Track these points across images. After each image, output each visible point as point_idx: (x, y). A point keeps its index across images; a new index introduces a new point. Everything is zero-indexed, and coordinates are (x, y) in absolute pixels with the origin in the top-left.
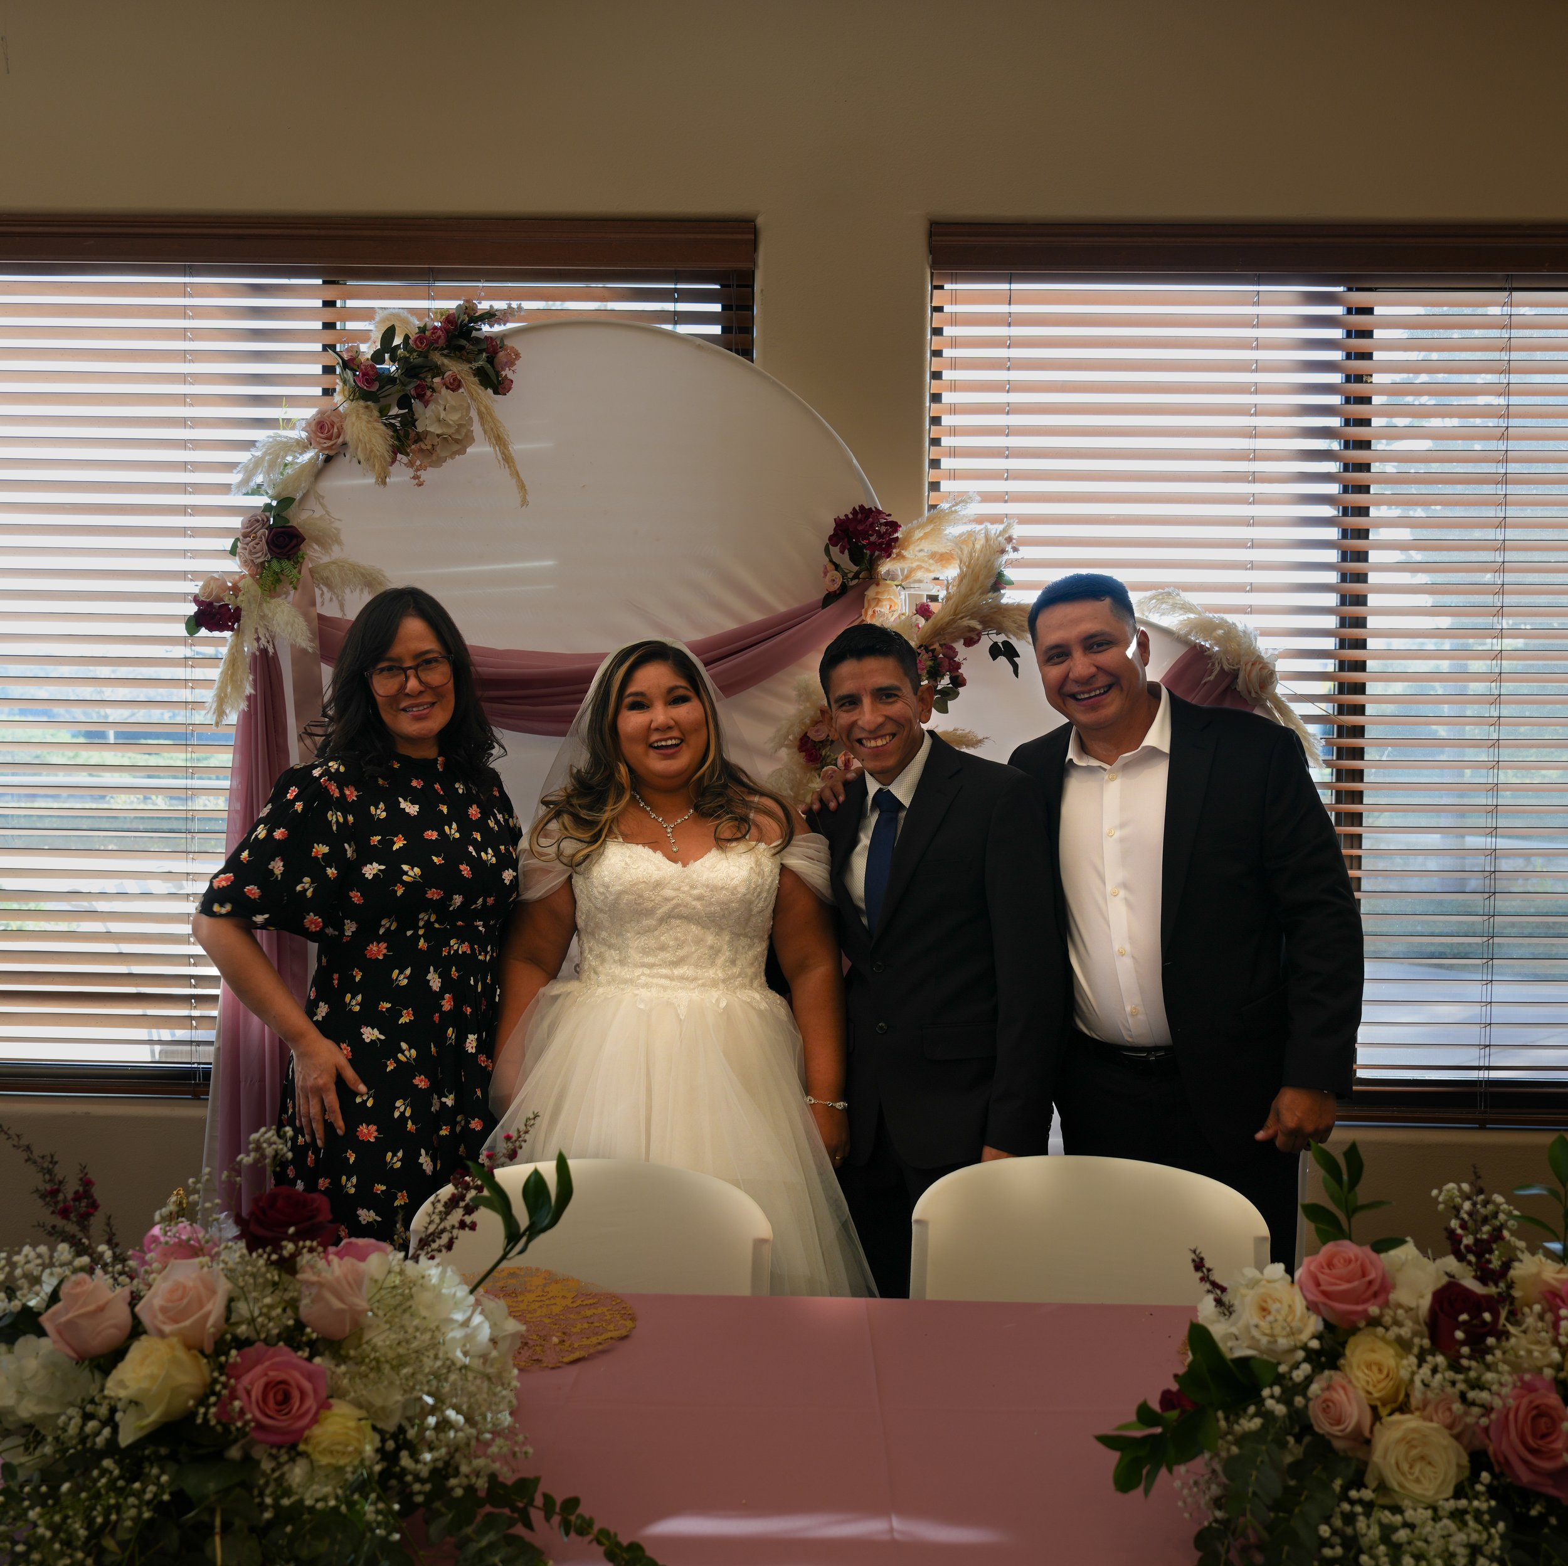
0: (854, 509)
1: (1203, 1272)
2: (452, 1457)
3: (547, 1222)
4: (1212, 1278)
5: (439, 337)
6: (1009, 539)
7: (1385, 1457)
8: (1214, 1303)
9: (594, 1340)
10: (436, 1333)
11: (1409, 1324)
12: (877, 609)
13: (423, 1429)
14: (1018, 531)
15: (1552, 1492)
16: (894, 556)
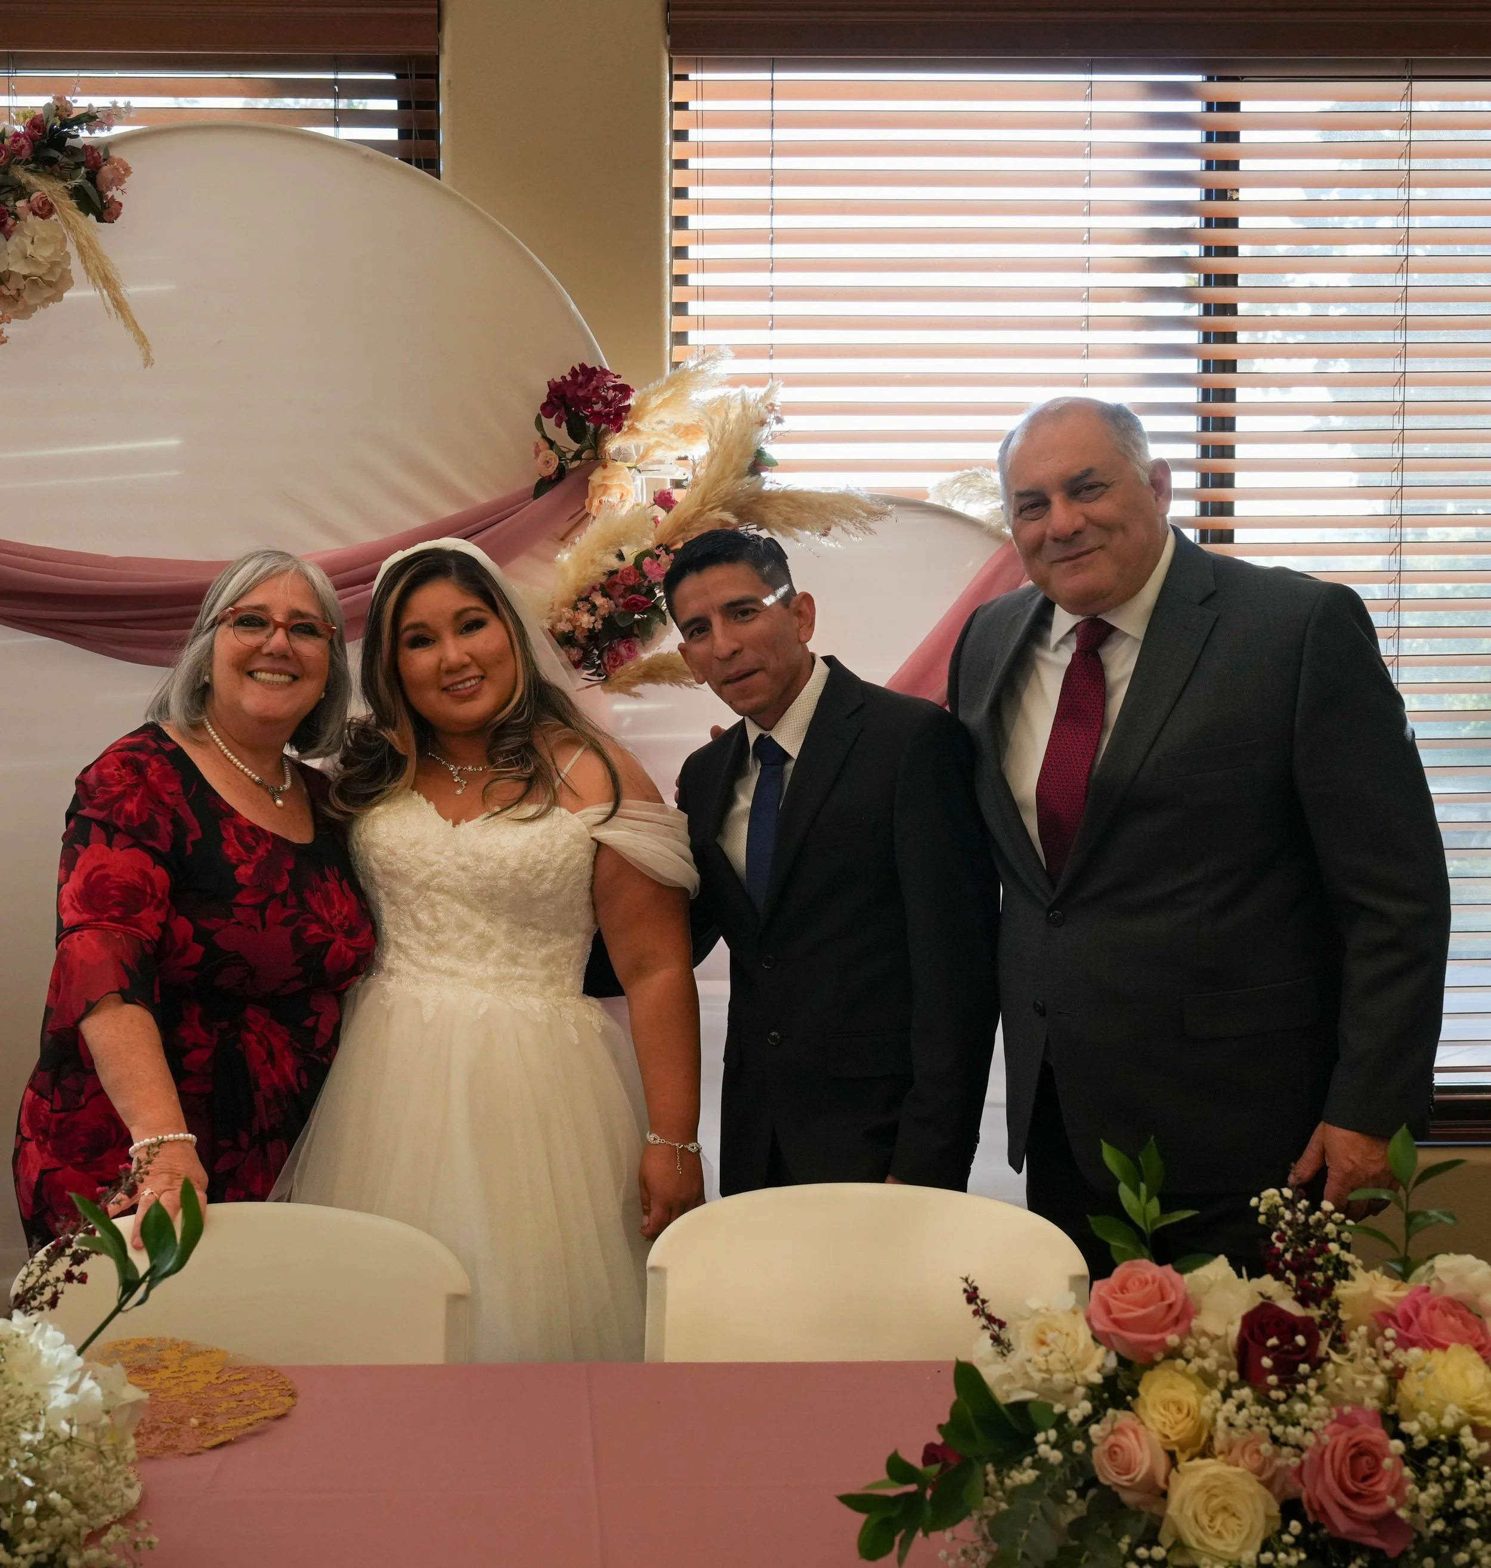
0: (573, 368)
1: (976, 1304)
2: (58, 1550)
3: (170, 1264)
4: (988, 1311)
5: (22, 147)
6: (771, 408)
7: (1181, 1510)
8: (991, 1341)
9: (244, 1421)
10: (35, 1401)
11: (1214, 1354)
12: (604, 498)
13: (20, 1515)
14: (784, 395)
15: (1375, 1542)
16: (625, 429)
